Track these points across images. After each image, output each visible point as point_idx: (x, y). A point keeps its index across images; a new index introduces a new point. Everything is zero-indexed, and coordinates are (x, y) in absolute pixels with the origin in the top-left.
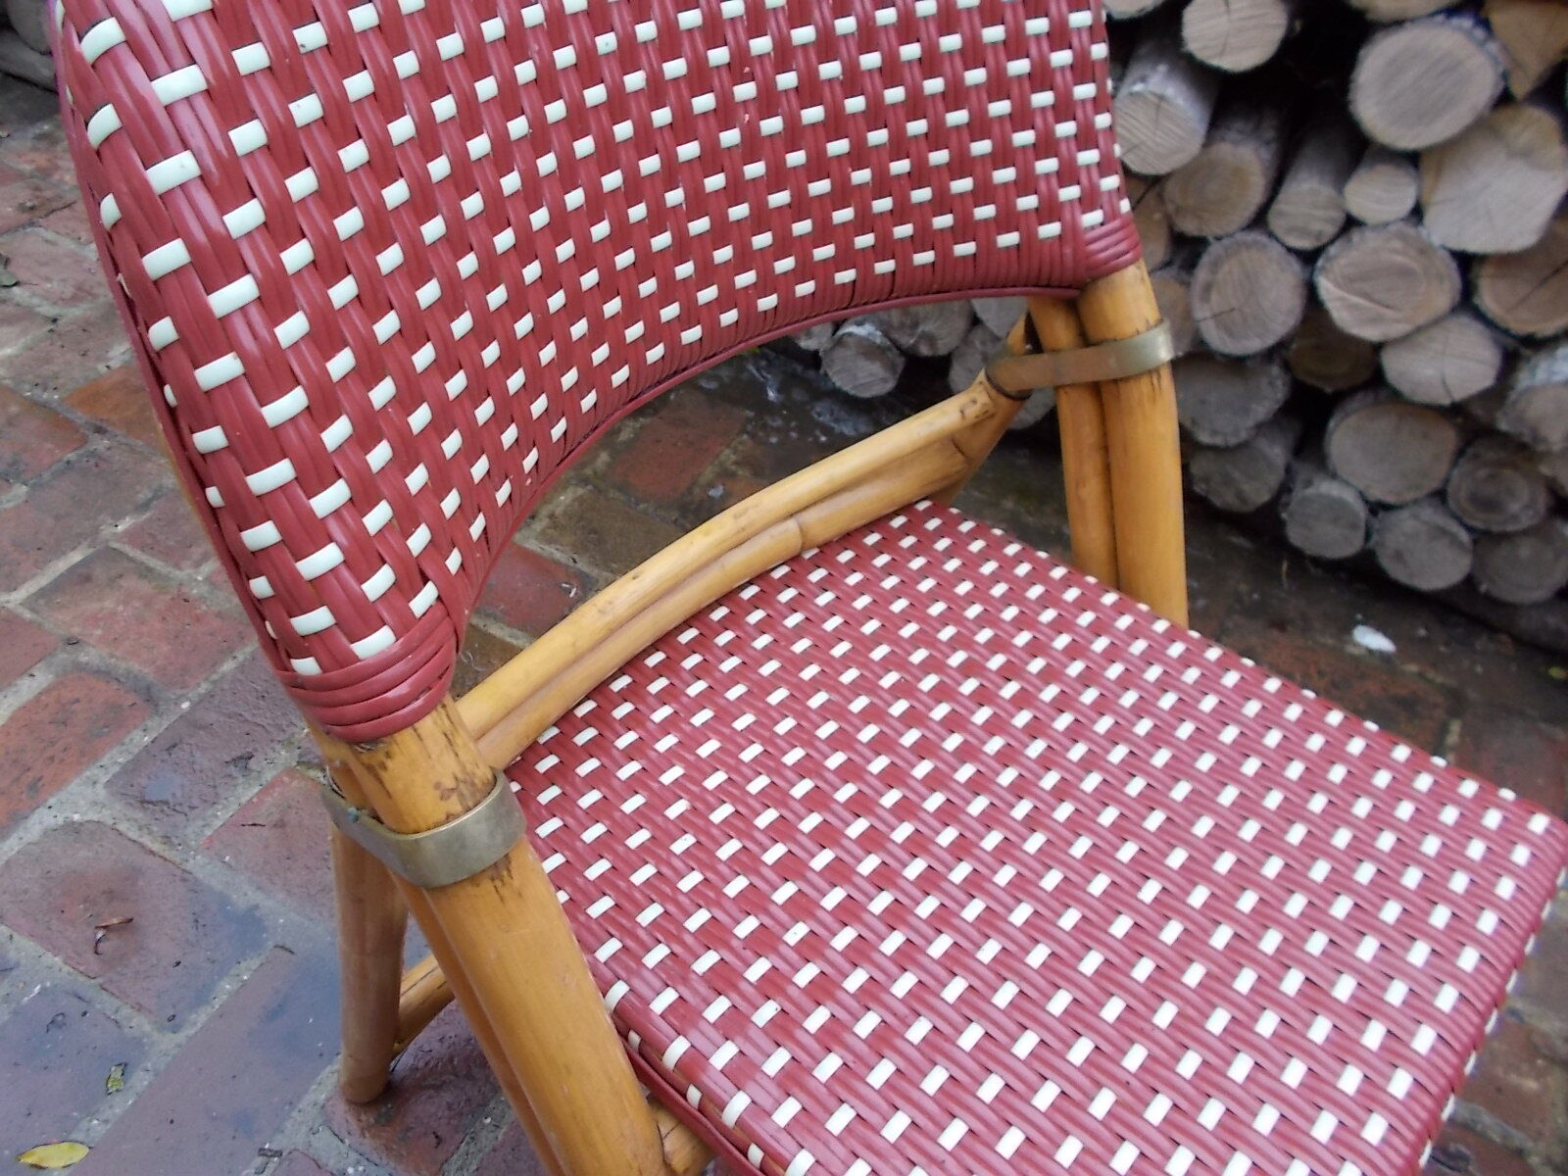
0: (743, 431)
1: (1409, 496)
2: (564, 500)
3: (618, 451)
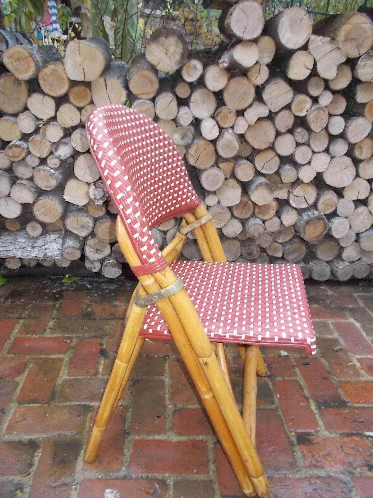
0: (87, 296)
2: (51, 324)
3: (58, 310)
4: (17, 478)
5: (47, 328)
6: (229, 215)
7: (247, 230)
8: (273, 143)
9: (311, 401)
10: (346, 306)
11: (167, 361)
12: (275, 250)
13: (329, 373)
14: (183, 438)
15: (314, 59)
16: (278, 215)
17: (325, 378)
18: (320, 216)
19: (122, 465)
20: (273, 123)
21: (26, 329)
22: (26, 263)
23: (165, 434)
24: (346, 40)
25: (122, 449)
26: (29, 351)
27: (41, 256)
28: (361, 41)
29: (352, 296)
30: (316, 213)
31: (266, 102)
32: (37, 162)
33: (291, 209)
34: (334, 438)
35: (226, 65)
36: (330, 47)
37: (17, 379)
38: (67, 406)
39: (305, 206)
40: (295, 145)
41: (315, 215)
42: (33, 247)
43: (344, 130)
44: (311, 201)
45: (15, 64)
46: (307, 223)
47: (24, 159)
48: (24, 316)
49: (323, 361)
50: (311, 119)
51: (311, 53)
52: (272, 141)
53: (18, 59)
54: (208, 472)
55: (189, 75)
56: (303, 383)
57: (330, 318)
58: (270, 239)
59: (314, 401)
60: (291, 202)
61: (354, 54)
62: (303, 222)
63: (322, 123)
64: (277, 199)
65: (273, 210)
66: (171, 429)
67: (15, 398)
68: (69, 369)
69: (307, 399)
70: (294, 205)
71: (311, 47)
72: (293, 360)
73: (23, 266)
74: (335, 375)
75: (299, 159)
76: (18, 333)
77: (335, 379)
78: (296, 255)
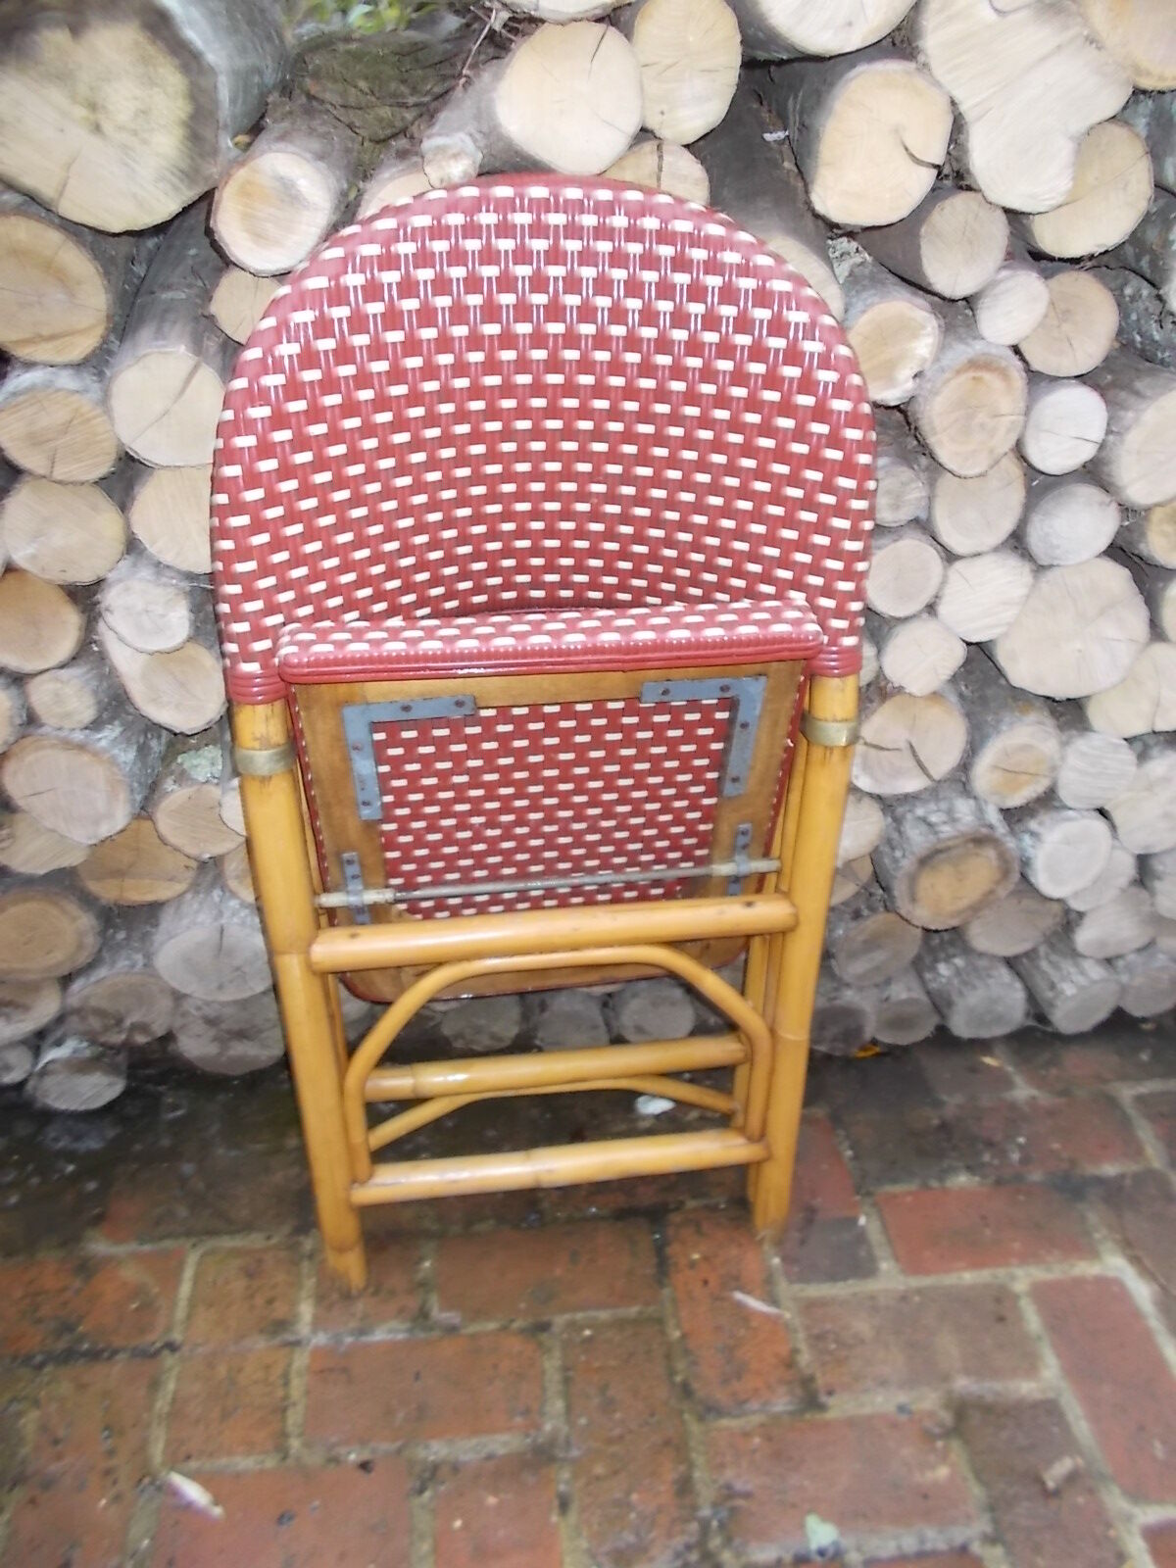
10: (1091, 1170)
15: (954, 107)
18: (983, 827)
29: (1112, 1102)
30: (964, 808)
39: (913, 784)
41: (961, 827)
43: (1102, 446)
44: (944, 760)
46: (926, 861)
50: (937, 420)
51: (938, 71)
55: (259, 237)
62: (906, 857)
63: (994, 433)
71: (933, 38)
75: (881, 596)
78: (879, 956)
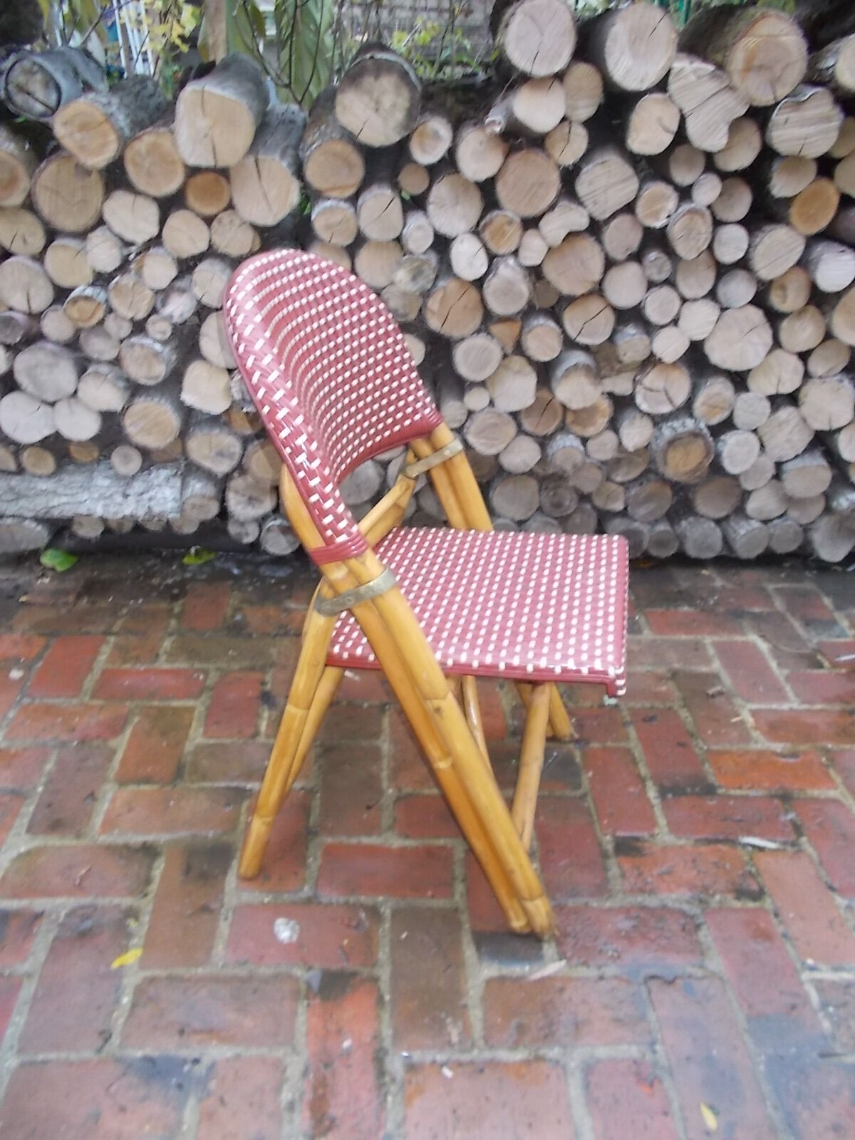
0: (233, 591)
1: (530, 514)
2: (167, 644)
3: (179, 617)
4: (126, 901)
5: (161, 651)
6: (512, 429)
7: (549, 459)
8: (601, 283)
9: (650, 784)
10: (747, 609)
11: (388, 714)
12: (609, 497)
13: (692, 735)
14: (410, 843)
15: (681, 111)
16: (614, 425)
17: (682, 745)
18: (698, 431)
19: (304, 881)
20: (599, 241)
21: (122, 653)
22: (113, 525)
23: (379, 835)
24: (748, 68)
25: (304, 858)
26: (131, 694)
27: (141, 513)
28: (777, 70)
29: (763, 590)
30: (690, 423)
31: (583, 200)
32: (126, 329)
33: (638, 415)
34: (681, 847)
35: (498, 129)
36: (713, 86)
37: (113, 743)
38: (203, 789)
39: (666, 409)
40: (644, 286)
41: (686, 429)
42: (126, 496)
43: (747, 252)
44: (680, 399)
45: (78, 136)
46: (671, 443)
47: (101, 322)
48: (115, 629)
49: (684, 713)
50: (675, 233)
51: (676, 97)
52: (597, 277)
53: (84, 127)
54: (452, 895)
55: (423, 150)
56: (638, 752)
57: (710, 633)
58: (598, 475)
59: (655, 784)
60: (639, 400)
61: (764, 99)
62: (662, 443)
63: (698, 241)
64: (611, 395)
65: (604, 416)
66: (391, 828)
67: (112, 774)
68: (207, 726)
69: (642, 780)
70: (644, 407)
71: (673, 86)
72: (625, 713)
73: (107, 531)
74: (703, 740)
75: (653, 313)
76: (107, 661)
77: (700, 746)
78: (651, 506)
